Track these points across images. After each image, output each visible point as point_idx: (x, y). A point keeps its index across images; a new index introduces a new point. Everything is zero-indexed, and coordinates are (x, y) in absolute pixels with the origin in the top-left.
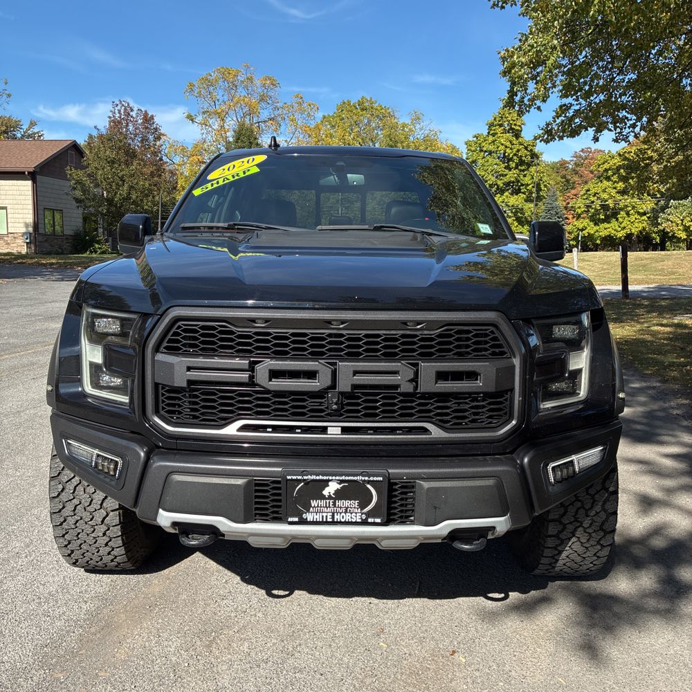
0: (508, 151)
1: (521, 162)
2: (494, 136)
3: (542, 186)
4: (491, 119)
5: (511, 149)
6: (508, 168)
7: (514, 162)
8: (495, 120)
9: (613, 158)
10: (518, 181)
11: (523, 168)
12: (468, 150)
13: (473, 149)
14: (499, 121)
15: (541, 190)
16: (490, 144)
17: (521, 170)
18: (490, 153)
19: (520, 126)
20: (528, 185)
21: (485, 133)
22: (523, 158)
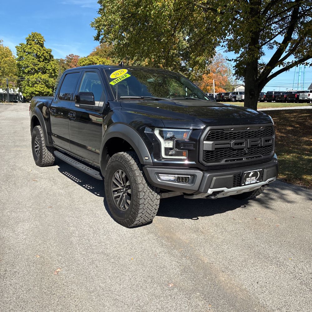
0: (38, 53)
1: (45, 59)
2: (30, 45)
3: (56, 71)
4: (28, 37)
5: (40, 52)
6: (39, 61)
7: (42, 58)
8: (30, 37)
9: (86, 60)
10: (45, 68)
11: (46, 62)
12: (17, 51)
13: (20, 50)
14: (33, 38)
15: (56, 72)
16: (29, 49)
17: (45, 63)
18: (29, 53)
19: (43, 42)
20: (50, 70)
21: (26, 43)
22: (46, 57)
